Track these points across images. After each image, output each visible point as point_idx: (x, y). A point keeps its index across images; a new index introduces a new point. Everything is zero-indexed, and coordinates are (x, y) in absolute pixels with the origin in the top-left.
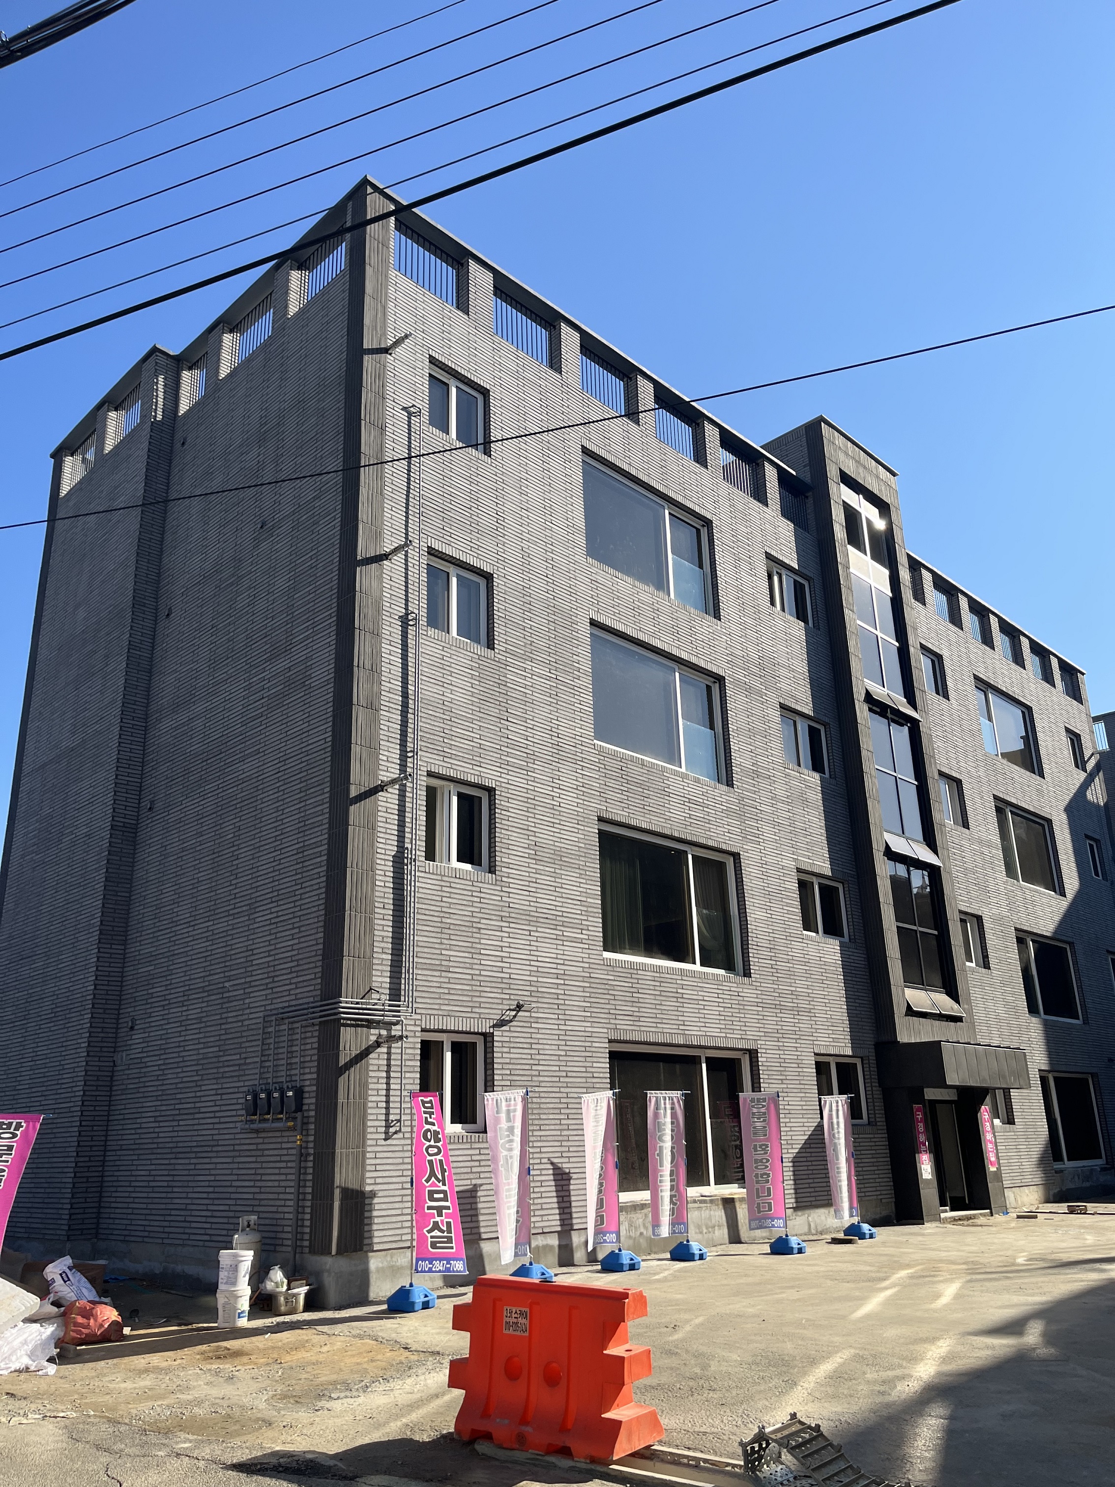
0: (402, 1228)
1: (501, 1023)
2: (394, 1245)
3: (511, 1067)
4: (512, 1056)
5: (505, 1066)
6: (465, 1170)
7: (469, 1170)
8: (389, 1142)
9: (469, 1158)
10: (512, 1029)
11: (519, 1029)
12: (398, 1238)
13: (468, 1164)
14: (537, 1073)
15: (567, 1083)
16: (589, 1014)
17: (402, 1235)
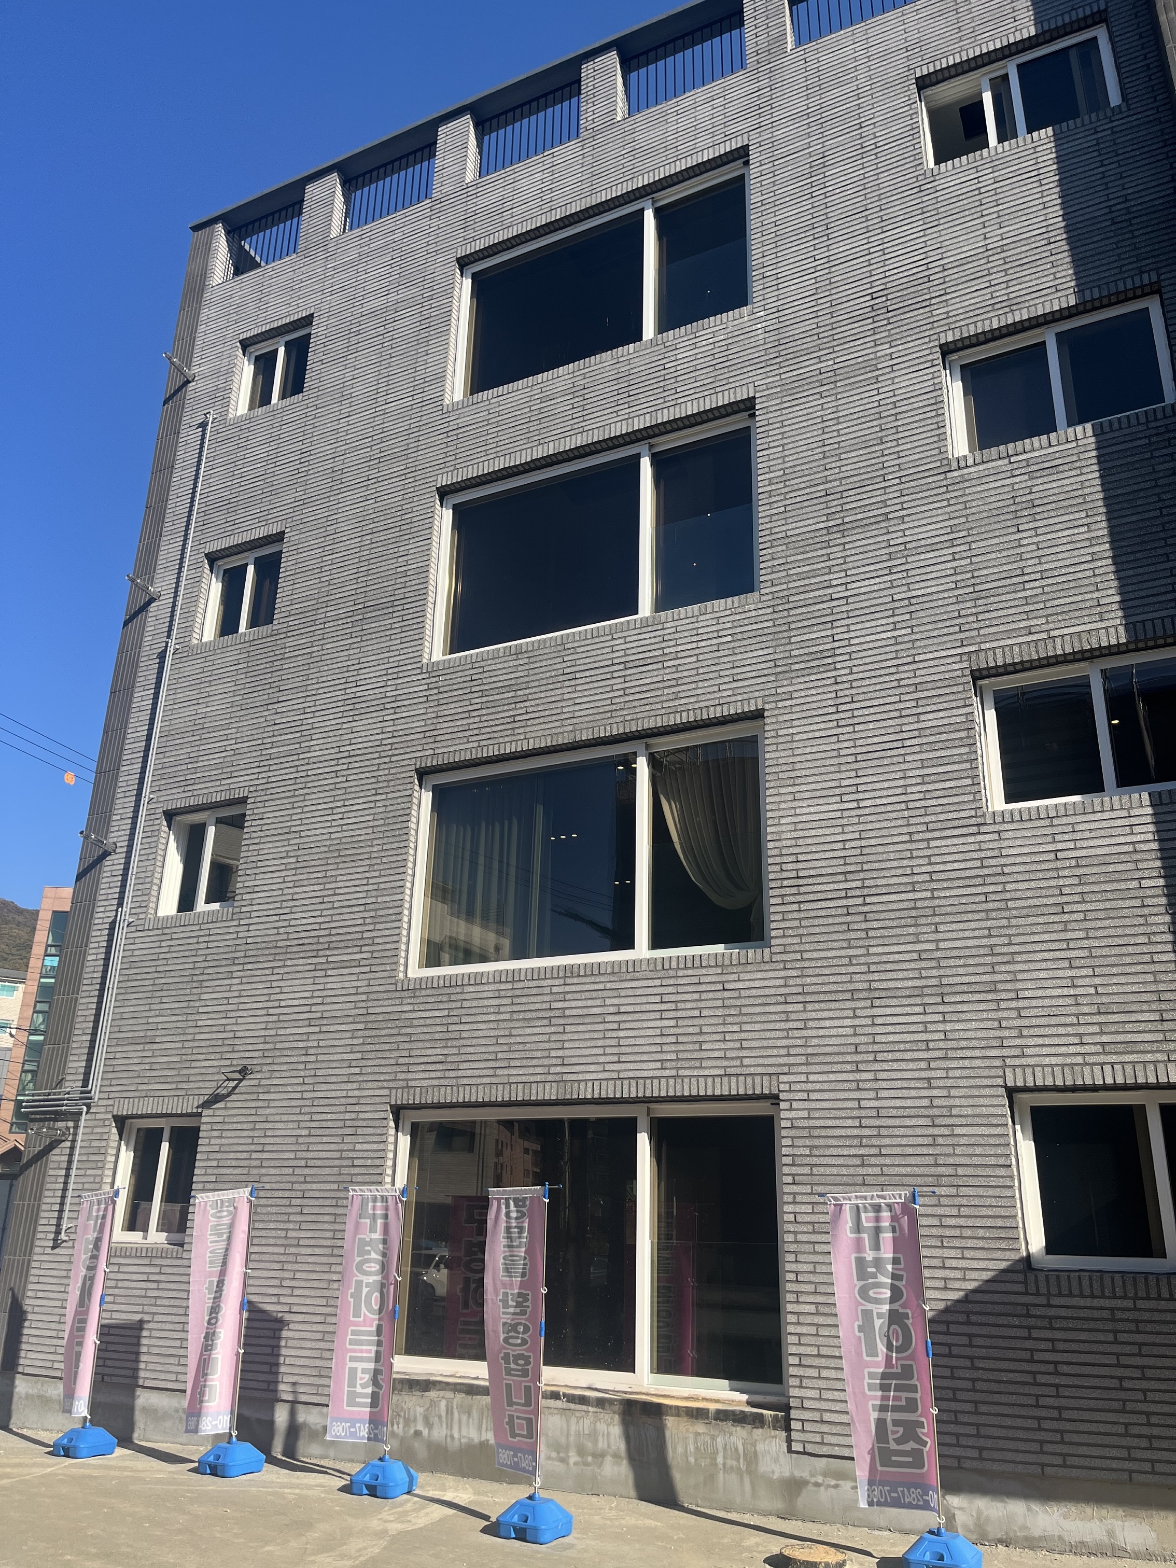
0: (55, 1353)
1: (214, 1099)
2: (44, 1372)
3: (219, 1156)
4: (224, 1141)
5: (212, 1156)
6: (138, 1293)
7: (143, 1293)
8: (57, 1251)
9: (145, 1277)
10: (229, 1105)
11: (239, 1104)
12: (49, 1364)
13: (143, 1285)
14: (257, 1163)
15: (305, 1176)
16: (357, 1070)
17: (54, 1361)
